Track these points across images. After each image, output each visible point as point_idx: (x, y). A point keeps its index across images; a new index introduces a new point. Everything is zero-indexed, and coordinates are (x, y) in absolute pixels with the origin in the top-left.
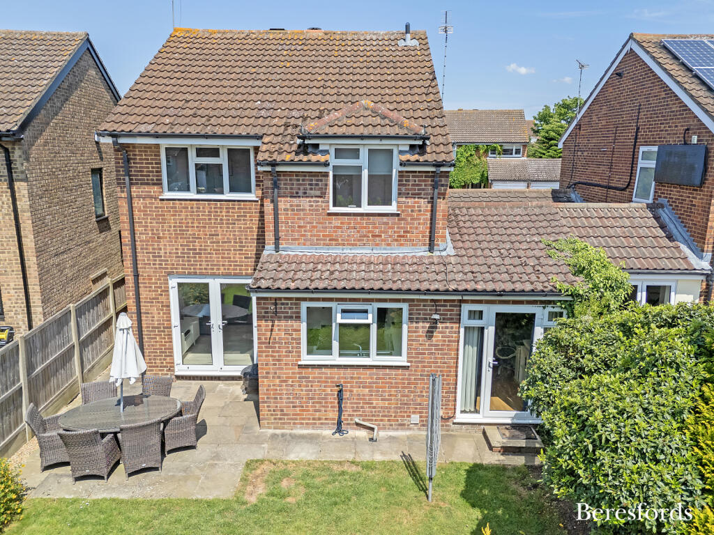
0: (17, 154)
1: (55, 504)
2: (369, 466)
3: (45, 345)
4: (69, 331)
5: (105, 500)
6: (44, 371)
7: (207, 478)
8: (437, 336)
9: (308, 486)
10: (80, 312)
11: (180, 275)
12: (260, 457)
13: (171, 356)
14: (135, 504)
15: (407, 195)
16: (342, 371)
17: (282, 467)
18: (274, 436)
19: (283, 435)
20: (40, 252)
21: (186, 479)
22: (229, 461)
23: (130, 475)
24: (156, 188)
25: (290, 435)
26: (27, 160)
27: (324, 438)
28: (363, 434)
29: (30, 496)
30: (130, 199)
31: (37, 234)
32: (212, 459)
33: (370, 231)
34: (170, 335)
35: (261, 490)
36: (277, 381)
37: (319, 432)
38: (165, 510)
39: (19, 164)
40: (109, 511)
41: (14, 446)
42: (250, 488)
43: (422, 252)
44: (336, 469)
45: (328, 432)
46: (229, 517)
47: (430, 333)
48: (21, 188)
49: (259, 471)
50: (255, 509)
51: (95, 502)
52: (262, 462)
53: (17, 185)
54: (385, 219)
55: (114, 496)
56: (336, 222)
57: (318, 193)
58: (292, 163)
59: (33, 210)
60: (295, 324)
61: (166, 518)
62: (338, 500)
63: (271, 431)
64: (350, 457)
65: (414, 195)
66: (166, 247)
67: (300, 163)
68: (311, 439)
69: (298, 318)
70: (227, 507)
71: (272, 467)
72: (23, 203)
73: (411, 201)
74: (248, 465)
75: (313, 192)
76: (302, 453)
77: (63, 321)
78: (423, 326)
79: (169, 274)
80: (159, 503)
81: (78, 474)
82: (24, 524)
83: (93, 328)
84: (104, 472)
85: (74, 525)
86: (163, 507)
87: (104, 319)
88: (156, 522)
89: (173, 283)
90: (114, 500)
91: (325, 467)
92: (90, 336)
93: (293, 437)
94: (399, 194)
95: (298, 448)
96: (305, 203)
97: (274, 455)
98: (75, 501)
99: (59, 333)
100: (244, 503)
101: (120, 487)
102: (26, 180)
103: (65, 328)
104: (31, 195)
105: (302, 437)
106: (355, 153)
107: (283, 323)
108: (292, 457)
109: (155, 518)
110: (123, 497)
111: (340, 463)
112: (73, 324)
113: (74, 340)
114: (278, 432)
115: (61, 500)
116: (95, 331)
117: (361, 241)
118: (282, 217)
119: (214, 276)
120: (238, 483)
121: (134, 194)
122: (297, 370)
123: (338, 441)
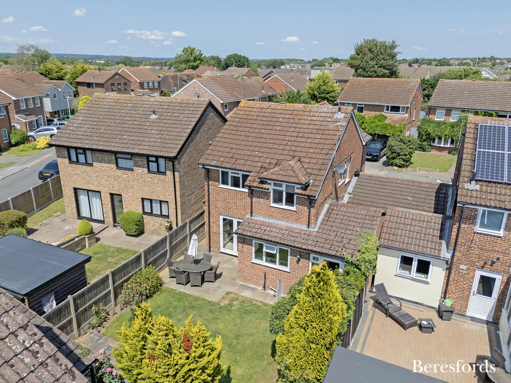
0: (176, 163)
1: (170, 290)
2: (265, 305)
3: (177, 235)
4: (186, 229)
5: (182, 292)
6: (176, 244)
7: (213, 294)
8: (301, 264)
9: (241, 305)
10: (191, 222)
11: (224, 215)
12: (232, 291)
13: (219, 244)
14: (190, 296)
15: (299, 204)
16: (266, 268)
17: (237, 297)
18: (241, 285)
19: (244, 285)
20: (181, 196)
21: (207, 292)
22: (222, 290)
23: (192, 286)
24: (217, 183)
25: (247, 286)
26: (179, 164)
27: (258, 290)
28: (272, 292)
29: (164, 285)
30: (209, 185)
31: (181, 190)
32: (218, 288)
33: (285, 215)
34: (219, 236)
35: (227, 302)
36: (244, 266)
37: (257, 287)
38: (197, 300)
39: (177, 166)
40: (183, 296)
41: (163, 268)
42: (223, 301)
43: (305, 227)
44: (254, 302)
45: (260, 288)
46: (213, 307)
47: (298, 261)
48: (177, 174)
49: (229, 296)
50: (221, 308)
51: (180, 292)
52: (232, 293)
53: (176, 173)
54: (291, 212)
55: (185, 291)
56: (273, 210)
57: (267, 198)
58: (256, 187)
59: (180, 182)
60: (251, 247)
61: (196, 302)
62: (247, 312)
63: (241, 283)
64: (261, 299)
65: (302, 205)
66: (219, 205)
67: (259, 188)
68: (253, 289)
69: (252, 245)
70: (214, 304)
71: (234, 296)
72: (177, 180)
73: (301, 207)
74: (227, 293)
75: (265, 197)
76: (247, 294)
77: (184, 226)
78: (295, 259)
79: (220, 214)
80: (197, 297)
81: (178, 282)
82: (161, 293)
83: (196, 227)
84: (185, 284)
85: (172, 297)
86: (197, 299)
87: (201, 223)
88: (193, 303)
89: (221, 217)
90: (185, 293)
91: (250, 301)
92: (195, 230)
93: (248, 287)
94: (297, 203)
95: (246, 292)
96: (262, 200)
97: (237, 292)
98: (175, 290)
99: (182, 230)
100: (220, 305)
101: (187, 289)
102: (178, 171)
103: (185, 229)
104: (180, 176)
105: (251, 288)
106: (281, 186)
107: (246, 246)
108: (243, 294)
109: (194, 301)
110: (188, 293)
111: (257, 301)
112: (188, 227)
113: (188, 232)
114: (244, 284)
115: (172, 289)
116: (197, 228)
117: (281, 218)
118: (254, 205)
119: (235, 218)
120: (221, 298)
121: (210, 184)
122: (251, 264)
123: (262, 293)
